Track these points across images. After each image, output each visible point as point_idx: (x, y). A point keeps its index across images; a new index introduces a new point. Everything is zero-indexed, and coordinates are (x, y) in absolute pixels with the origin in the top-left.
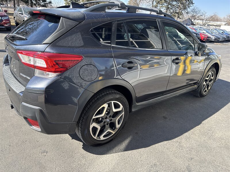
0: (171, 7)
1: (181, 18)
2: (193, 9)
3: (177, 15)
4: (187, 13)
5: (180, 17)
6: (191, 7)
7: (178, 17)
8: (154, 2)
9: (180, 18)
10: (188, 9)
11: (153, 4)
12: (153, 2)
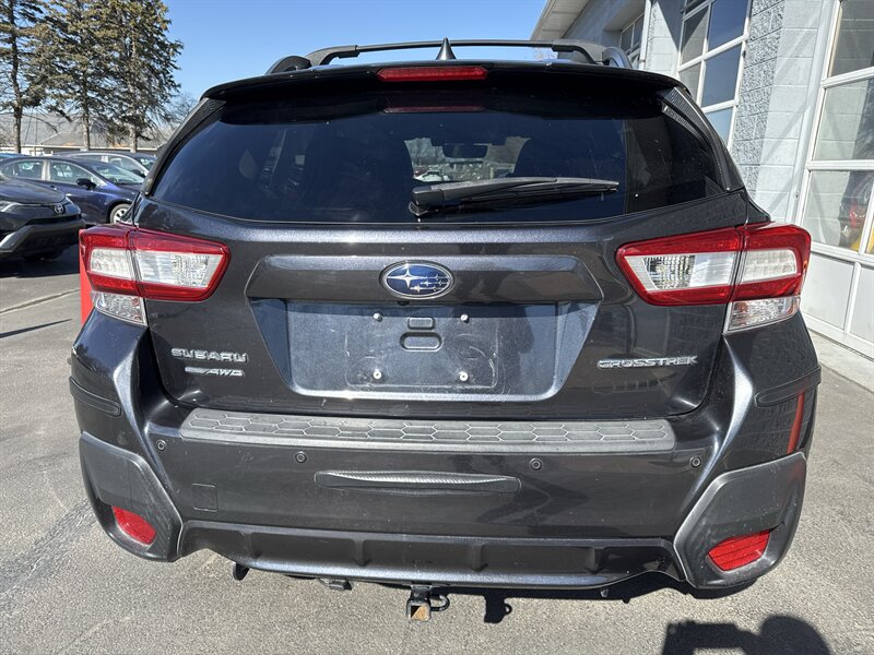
0: (99, 98)
1: (151, 137)
2: (183, 105)
3: (130, 126)
4: (167, 118)
5: (144, 134)
6: (172, 100)
7: (137, 137)
8: (18, 77)
9: (148, 139)
10: (166, 105)
11: (16, 85)
12: (14, 77)
